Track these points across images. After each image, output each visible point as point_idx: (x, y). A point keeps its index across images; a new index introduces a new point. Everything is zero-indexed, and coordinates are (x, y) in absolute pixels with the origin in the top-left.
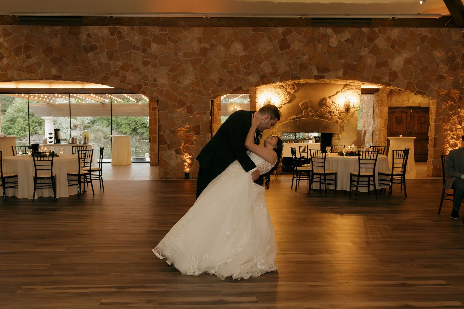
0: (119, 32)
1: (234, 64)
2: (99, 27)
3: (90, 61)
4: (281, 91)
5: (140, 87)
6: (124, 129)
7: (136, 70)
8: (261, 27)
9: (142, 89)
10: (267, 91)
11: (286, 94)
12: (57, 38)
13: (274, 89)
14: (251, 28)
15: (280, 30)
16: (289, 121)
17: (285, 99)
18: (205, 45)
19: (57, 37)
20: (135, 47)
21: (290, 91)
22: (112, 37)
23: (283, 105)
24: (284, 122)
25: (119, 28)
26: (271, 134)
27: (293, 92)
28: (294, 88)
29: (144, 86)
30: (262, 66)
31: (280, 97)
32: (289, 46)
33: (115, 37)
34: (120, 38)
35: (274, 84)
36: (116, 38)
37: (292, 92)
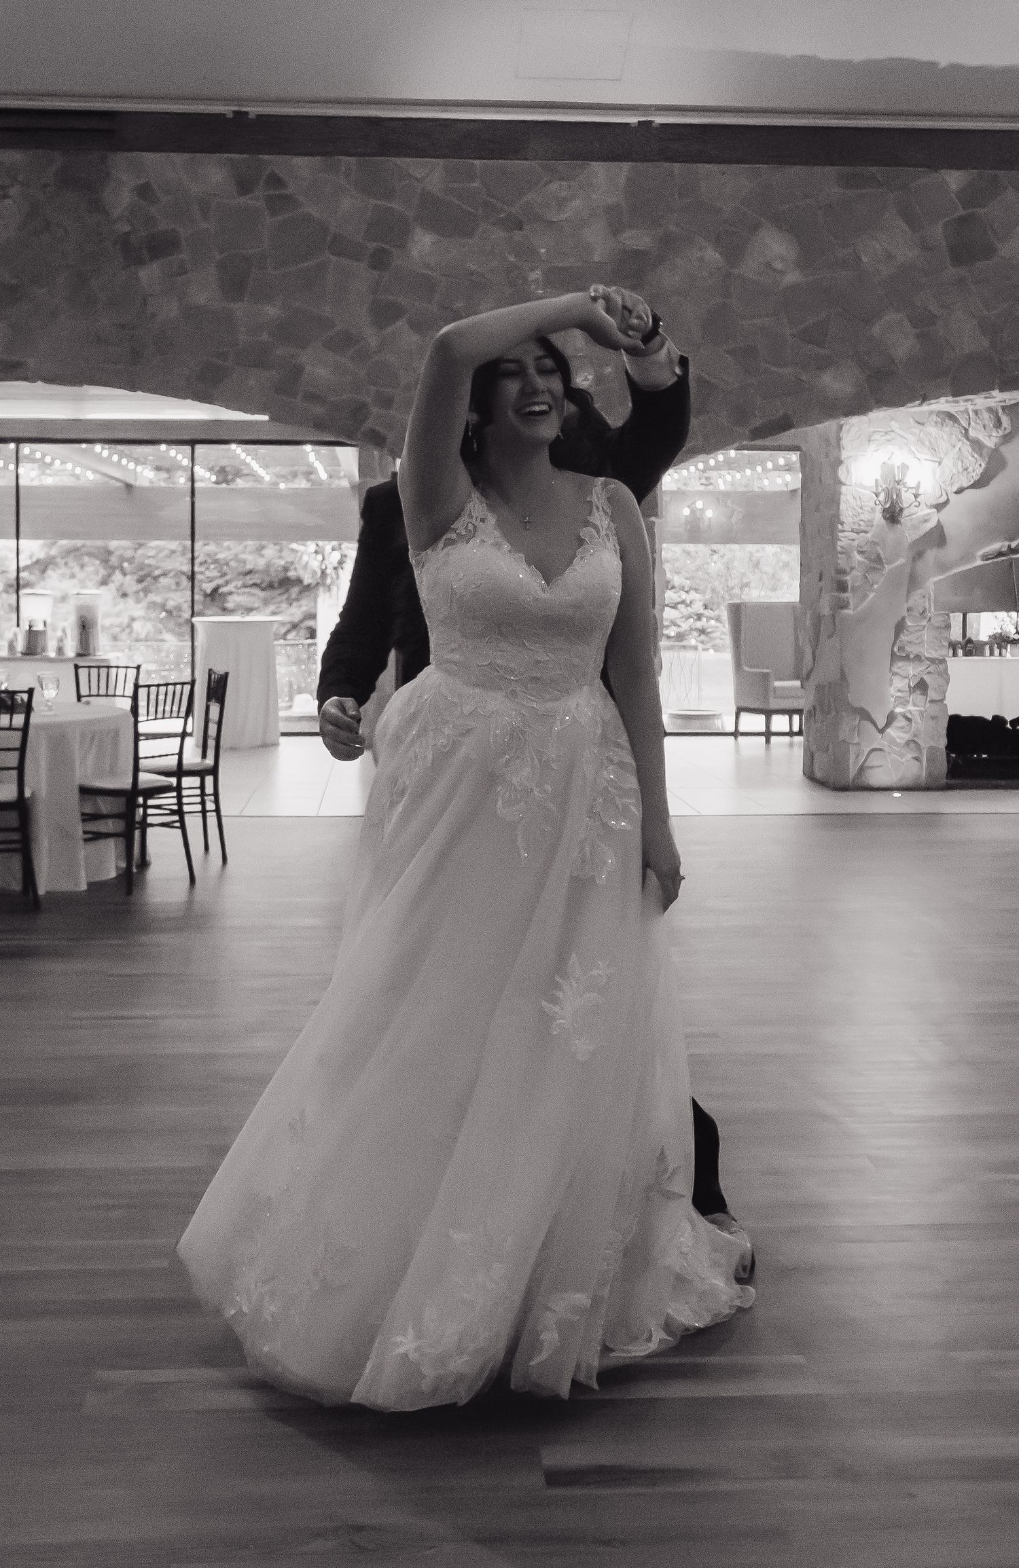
0: (275, 181)
1: (757, 321)
2: (186, 156)
3: (145, 300)
4: (945, 437)
5: (359, 411)
6: (172, 595)
7: (345, 342)
8: (874, 169)
9: (369, 424)
10: (888, 437)
11: (967, 448)
12: (8, 202)
13: (917, 429)
14: (830, 170)
15: (954, 179)
16: (979, 562)
17: (960, 469)
18: (639, 239)
19: (8, 197)
20: (340, 246)
21: (981, 438)
22: (242, 200)
23: (953, 497)
24: (957, 564)
25: (275, 163)
26: (903, 619)
27: (995, 440)
28: (998, 424)
29: (375, 410)
30: (876, 330)
31: (940, 463)
32: (989, 251)
33: (256, 200)
34: (280, 202)
35: (925, 408)
36: (261, 204)
37: (990, 442)
